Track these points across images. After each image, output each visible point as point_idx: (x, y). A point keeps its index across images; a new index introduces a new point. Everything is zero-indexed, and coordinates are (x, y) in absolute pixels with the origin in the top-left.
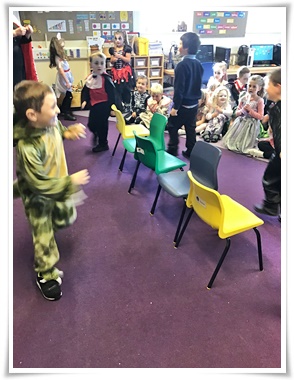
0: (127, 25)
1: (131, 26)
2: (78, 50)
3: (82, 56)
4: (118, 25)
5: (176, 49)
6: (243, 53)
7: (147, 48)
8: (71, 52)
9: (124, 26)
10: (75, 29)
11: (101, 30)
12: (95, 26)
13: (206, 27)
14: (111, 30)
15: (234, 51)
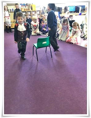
2: (13, 9)
5: (45, 8)
6: (66, 9)
7: (35, 8)
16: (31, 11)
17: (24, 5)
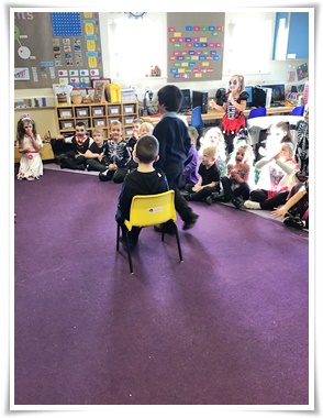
0: (97, 71)
1: (101, 71)
2: (44, 99)
3: (48, 105)
4: (87, 72)
5: (151, 95)
7: (120, 95)
8: (36, 101)
9: (93, 72)
10: (40, 77)
11: (69, 77)
12: (61, 73)
13: (180, 71)
14: (79, 77)
15: (212, 94)
16: (106, 103)
17: (82, 86)
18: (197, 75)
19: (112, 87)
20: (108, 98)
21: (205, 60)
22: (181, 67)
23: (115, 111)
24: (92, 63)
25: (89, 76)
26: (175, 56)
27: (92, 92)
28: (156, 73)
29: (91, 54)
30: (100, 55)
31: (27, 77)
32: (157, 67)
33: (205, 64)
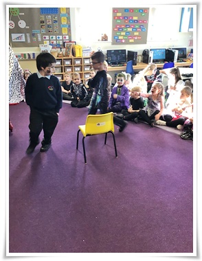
0: (67, 37)
1: (70, 37)
2: (34, 54)
4: (61, 37)
7: (81, 52)
8: (29, 55)
9: (65, 38)
10: (31, 40)
11: (49, 40)
12: (45, 38)
13: (120, 38)
14: (56, 40)
15: (140, 53)
17: (58, 46)
18: (131, 41)
19: (76, 47)
20: (74, 54)
21: (136, 31)
22: (121, 35)
23: (78, 62)
24: (65, 31)
25: (63, 40)
26: (117, 28)
27: (64, 50)
28: (105, 38)
29: (64, 26)
30: (70, 26)
31: (23, 40)
32: (105, 35)
33: (136, 34)
